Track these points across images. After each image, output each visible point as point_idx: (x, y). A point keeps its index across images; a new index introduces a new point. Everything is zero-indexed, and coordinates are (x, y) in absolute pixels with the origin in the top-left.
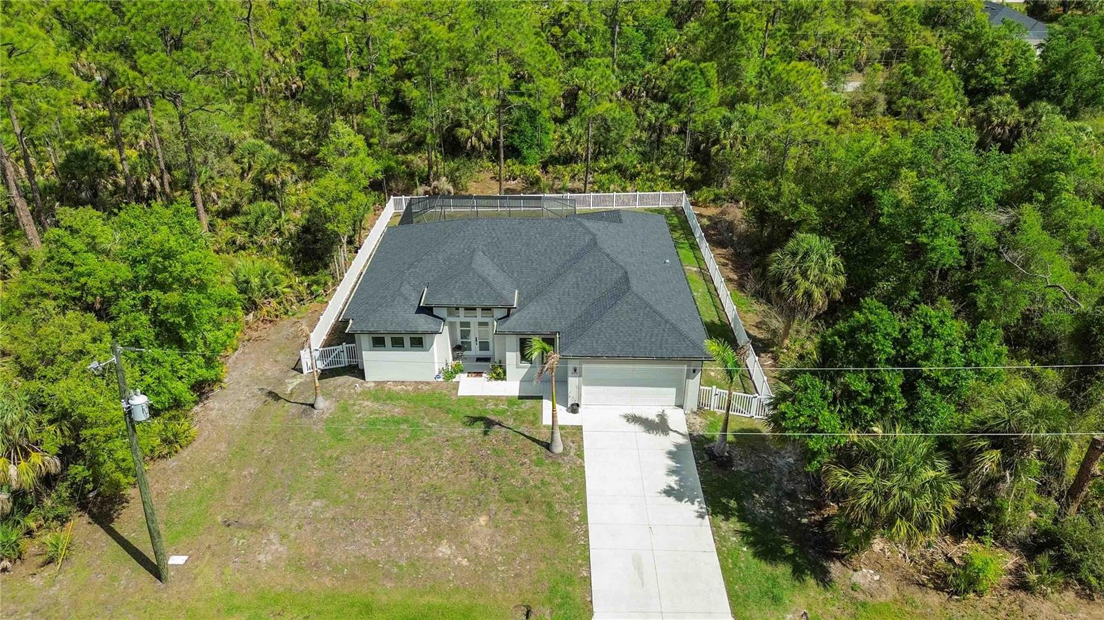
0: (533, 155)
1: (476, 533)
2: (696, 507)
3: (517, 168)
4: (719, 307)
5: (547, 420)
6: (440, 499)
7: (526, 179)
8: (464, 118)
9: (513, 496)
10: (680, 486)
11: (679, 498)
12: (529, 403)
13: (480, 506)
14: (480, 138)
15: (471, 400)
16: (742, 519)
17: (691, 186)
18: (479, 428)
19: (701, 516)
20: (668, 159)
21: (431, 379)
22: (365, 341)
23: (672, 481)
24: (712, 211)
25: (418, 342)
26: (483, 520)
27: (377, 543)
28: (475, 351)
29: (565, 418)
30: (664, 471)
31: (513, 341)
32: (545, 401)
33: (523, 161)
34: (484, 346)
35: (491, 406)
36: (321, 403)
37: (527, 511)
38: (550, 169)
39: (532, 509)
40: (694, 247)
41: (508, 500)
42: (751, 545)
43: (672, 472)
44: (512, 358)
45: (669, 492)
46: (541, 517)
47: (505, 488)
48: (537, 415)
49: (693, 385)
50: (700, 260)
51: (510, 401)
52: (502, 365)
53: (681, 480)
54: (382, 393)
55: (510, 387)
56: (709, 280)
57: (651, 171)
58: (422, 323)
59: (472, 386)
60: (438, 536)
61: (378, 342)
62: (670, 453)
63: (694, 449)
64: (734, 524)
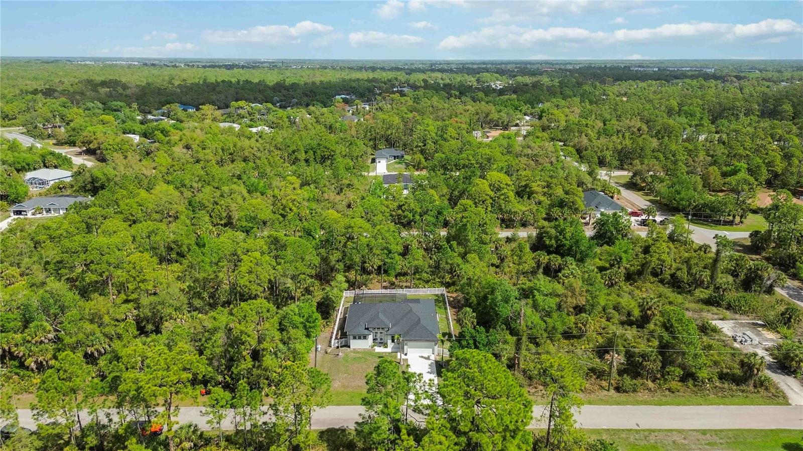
0: (393, 273)
2: (434, 375)
3: (386, 278)
4: (449, 328)
5: (399, 357)
7: (390, 283)
8: (367, 261)
11: (431, 373)
12: (394, 353)
14: (373, 267)
15: (379, 353)
17: (448, 285)
20: (442, 274)
21: (368, 347)
22: (351, 337)
23: (429, 370)
24: (454, 295)
25: (365, 338)
28: (379, 340)
29: (403, 357)
31: (390, 337)
32: (398, 353)
33: (389, 275)
34: (381, 339)
35: (384, 354)
36: (340, 354)
38: (398, 278)
40: (446, 309)
43: (429, 368)
44: (389, 341)
45: (429, 372)
48: (396, 357)
49: (436, 347)
50: (447, 313)
51: (389, 353)
52: (386, 344)
53: (432, 370)
54: (355, 351)
55: (389, 350)
56: (448, 320)
57: (434, 279)
58: (366, 332)
59: (378, 349)
61: (355, 338)
62: (429, 364)
63: (436, 363)
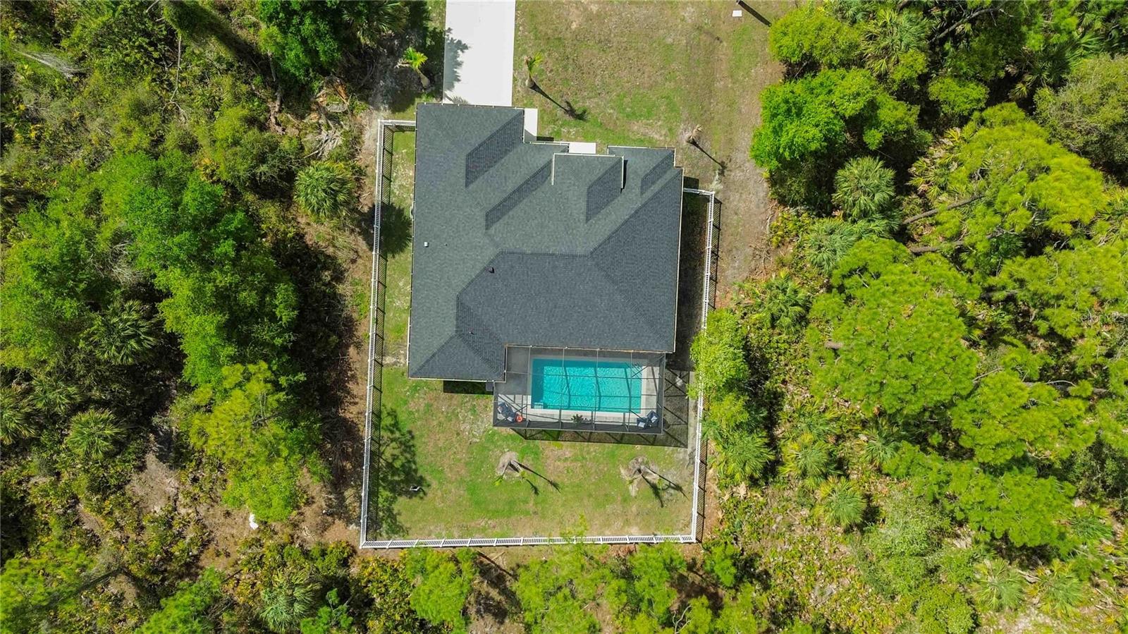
1: (578, 16)
2: (451, 36)
6: (600, 42)
9: (557, 43)
10: (456, 52)
11: (459, 42)
12: (547, 134)
13: (576, 35)
16: (426, 29)
18: (578, 107)
19: (449, 29)
26: (574, 26)
27: (632, 15)
30: (464, 66)
32: (535, 134)
35: (573, 131)
37: (549, 32)
39: (546, 34)
40: (376, 420)
41: (560, 39)
42: (426, 11)
43: (459, 64)
45: (464, 47)
46: (541, 28)
47: (561, 50)
50: (377, 387)
53: (456, 57)
56: (379, 339)
60: (598, 15)
62: (459, 80)
63: (442, 85)
64: (431, 25)
